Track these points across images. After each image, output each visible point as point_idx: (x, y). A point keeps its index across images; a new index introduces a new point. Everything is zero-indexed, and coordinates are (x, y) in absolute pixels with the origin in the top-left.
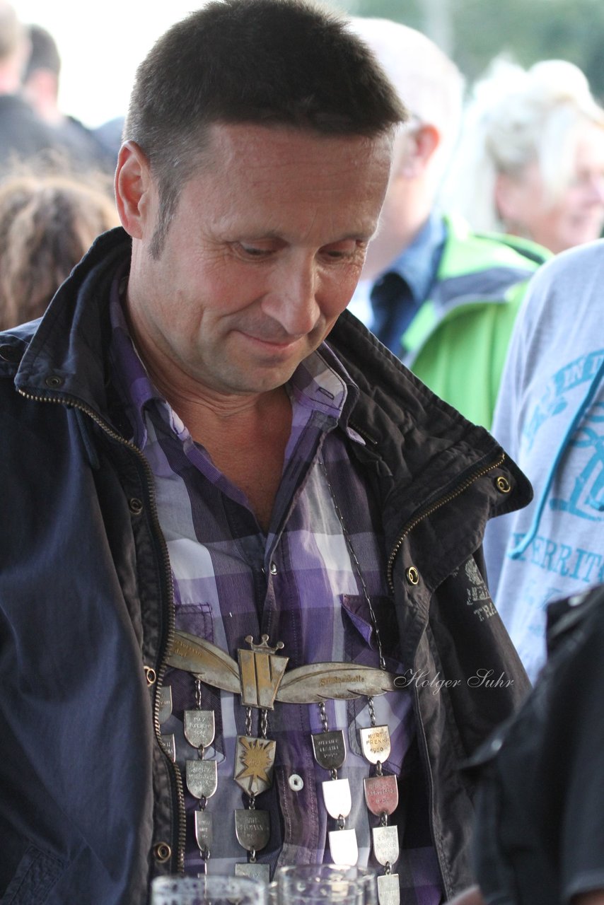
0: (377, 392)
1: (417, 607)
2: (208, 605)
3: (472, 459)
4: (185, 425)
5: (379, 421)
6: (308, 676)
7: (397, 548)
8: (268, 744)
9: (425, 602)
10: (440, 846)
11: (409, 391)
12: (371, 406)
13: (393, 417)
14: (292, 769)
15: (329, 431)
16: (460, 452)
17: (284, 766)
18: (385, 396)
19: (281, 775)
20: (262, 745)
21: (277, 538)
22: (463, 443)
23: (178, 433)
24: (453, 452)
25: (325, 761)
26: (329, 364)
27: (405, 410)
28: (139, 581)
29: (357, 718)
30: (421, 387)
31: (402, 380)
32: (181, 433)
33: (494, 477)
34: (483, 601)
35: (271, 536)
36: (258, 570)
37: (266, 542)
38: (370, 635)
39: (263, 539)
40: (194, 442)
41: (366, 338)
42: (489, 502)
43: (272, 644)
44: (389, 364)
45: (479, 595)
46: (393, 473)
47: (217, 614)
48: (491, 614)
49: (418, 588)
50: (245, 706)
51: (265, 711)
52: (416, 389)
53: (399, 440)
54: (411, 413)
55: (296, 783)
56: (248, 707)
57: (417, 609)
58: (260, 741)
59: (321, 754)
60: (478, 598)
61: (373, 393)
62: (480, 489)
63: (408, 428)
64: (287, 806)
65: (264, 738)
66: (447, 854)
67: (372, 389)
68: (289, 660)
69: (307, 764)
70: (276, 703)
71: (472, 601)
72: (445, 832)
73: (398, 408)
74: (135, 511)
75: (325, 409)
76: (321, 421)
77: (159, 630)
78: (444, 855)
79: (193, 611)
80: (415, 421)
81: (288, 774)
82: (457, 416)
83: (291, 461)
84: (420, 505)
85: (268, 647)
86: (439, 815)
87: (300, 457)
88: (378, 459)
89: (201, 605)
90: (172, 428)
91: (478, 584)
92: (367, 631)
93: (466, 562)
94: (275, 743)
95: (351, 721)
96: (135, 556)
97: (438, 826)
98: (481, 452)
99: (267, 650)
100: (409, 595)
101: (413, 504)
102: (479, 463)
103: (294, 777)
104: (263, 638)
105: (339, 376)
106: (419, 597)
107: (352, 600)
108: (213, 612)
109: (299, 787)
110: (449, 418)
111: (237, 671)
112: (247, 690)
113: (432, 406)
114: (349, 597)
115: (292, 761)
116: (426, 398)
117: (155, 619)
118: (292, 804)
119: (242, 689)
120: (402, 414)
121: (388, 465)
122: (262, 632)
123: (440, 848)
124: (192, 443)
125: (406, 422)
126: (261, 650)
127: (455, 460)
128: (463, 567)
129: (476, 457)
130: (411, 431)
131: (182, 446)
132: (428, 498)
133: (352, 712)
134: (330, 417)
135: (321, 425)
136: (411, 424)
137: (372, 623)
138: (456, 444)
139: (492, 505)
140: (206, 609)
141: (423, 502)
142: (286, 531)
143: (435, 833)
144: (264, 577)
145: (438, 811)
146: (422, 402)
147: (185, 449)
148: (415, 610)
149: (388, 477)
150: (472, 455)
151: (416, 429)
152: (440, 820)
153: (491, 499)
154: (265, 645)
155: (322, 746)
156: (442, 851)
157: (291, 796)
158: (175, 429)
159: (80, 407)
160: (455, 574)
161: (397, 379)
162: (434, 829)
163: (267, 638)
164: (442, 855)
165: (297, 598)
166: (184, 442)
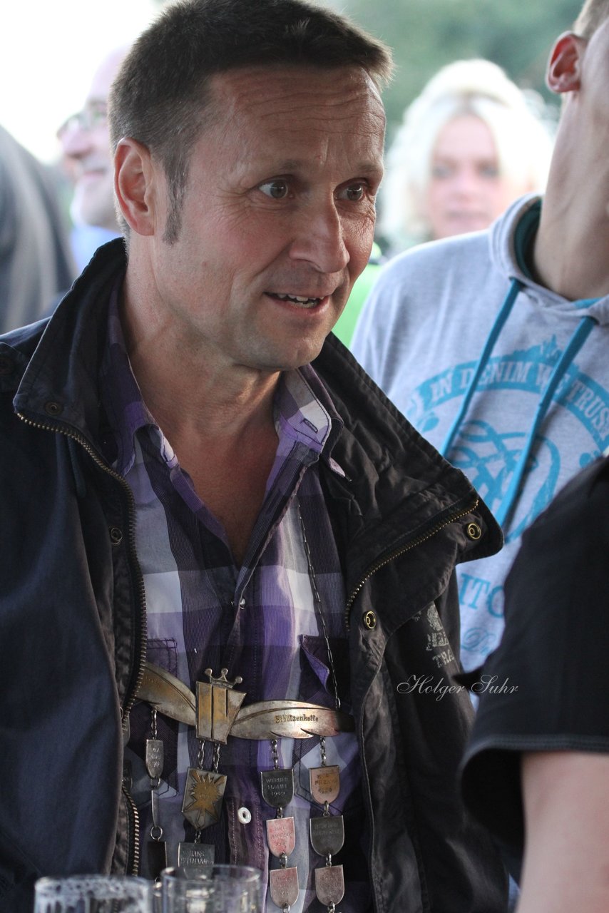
0: (358, 427)
1: (371, 652)
2: (173, 640)
3: (444, 504)
4: (175, 452)
5: (357, 458)
6: (264, 712)
7: (357, 591)
8: (219, 778)
9: (381, 647)
10: (379, 888)
11: (390, 427)
12: (350, 441)
13: (371, 454)
14: (241, 802)
15: (309, 465)
16: (433, 495)
17: (235, 799)
18: (365, 431)
19: (231, 806)
20: (212, 779)
21: (251, 571)
22: (438, 485)
23: (167, 461)
24: (426, 495)
25: (272, 798)
26: (316, 395)
27: (384, 447)
28: (115, 615)
29: (302, 759)
30: (403, 423)
31: (384, 415)
32: (171, 461)
33: (466, 523)
34: (441, 647)
35: (244, 570)
36: (227, 603)
37: (238, 574)
38: (327, 678)
39: (236, 572)
40: (181, 469)
41: (352, 369)
42: (456, 548)
43: (231, 678)
44: (373, 398)
45: (438, 641)
46: (362, 513)
47: (181, 649)
48: (448, 661)
49: (373, 633)
50: (199, 739)
51: (218, 745)
52: (398, 425)
53: (374, 479)
54: (389, 450)
55: (244, 815)
56: (201, 739)
57: (370, 655)
58: (211, 775)
59: (269, 791)
60: (438, 644)
61: (354, 427)
62: (449, 536)
63: (384, 465)
64: (234, 839)
65: (216, 772)
66: (386, 895)
67: (353, 422)
68: (246, 695)
69: (255, 799)
70: (230, 737)
71: (431, 647)
72: (385, 874)
73: (378, 445)
74: (115, 542)
75: (307, 441)
76: (303, 454)
77: (130, 667)
78: (383, 897)
79: (158, 647)
80: (392, 458)
81: (238, 806)
82: (436, 456)
83: (271, 492)
84: (385, 548)
85: (226, 681)
86: (379, 857)
87: (279, 490)
88: (351, 498)
89: (166, 640)
90: (162, 455)
91: (438, 630)
92: (324, 674)
93: (428, 607)
94: (226, 778)
95: (296, 762)
96: (113, 588)
97: (378, 868)
98: (456, 496)
99: (225, 685)
100: (364, 640)
101: (379, 546)
102: (452, 508)
103: (243, 810)
104: (222, 672)
105: (325, 409)
106: (375, 642)
107: (311, 641)
108: (178, 647)
109: (246, 821)
110: (427, 457)
111: (195, 705)
112: (202, 723)
113: (412, 443)
114: (308, 638)
115: (241, 795)
116: (407, 435)
117: (127, 655)
118: (239, 837)
119: (197, 722)
120: (380, 451)
121: (359, 505)
122: (223, 666)
123: (378, 892)
124: (179, 470)
125: (384, 460)
126: (219, 683)
127: (428, 503)
128: (425, 612)
129: (449, 501)
130: (387, 470)
131: (169, 473)
132: (394, 542)
133: (298, 753)
134: (312, 450)
135: (301, 459)
136: (388, 461)
137: (328, 665)
138: (431, 487)
139: (460, 551)
140: (171, 644)
141: (389, 546)
142: (260, 564)
143: (373, 876)
144: (233, 610)
145: (378, 853)
146: (402, 437)
147: (171, 476)
148: (368, 656)
149: (358, 516)
150: (445, 499)
151: (392, 468)
152: (381, 862)
153: (459, 545)
154: (223, 678)
155: (270, 784)
156: (381, 893)
157: (239, 828)
158: (165, 456)
159: (73, 437)
160: (418, 618)
161: (379, 414)
162: (373, 872)
163: (225, 672)
164: (380, 897)
165: (261, 635)
166: (172, 469)
